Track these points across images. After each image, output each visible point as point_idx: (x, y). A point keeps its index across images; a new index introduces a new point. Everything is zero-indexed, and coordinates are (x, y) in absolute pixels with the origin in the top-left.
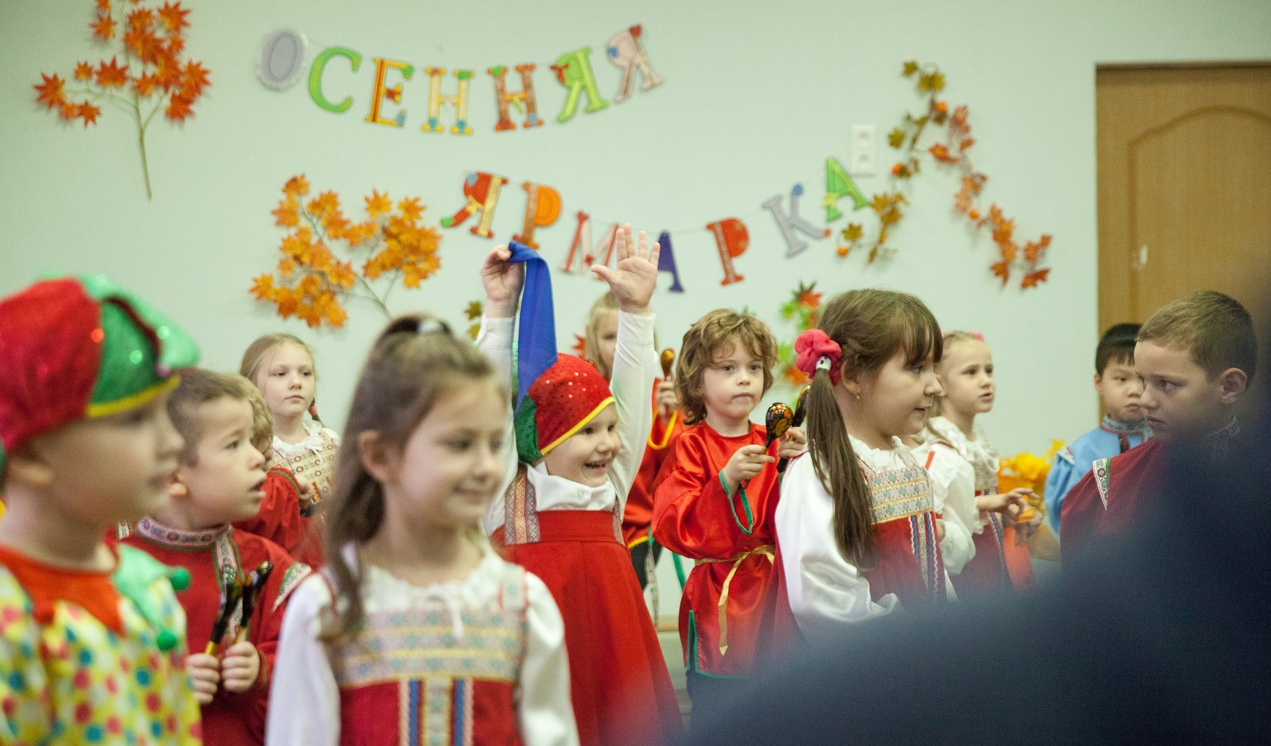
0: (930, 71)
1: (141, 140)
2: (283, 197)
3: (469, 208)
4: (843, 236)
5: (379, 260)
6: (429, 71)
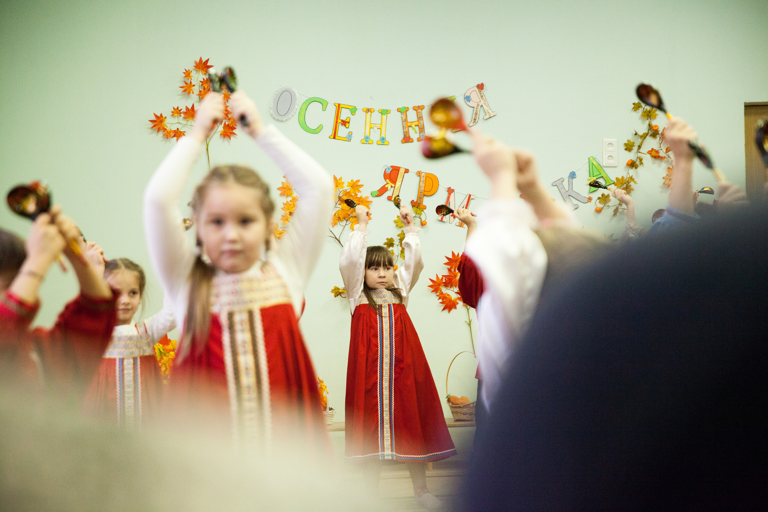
0: (648, 107)
3: (386, 186)
4: (598, 201)
5: (337, 215)
6: (365, 110)
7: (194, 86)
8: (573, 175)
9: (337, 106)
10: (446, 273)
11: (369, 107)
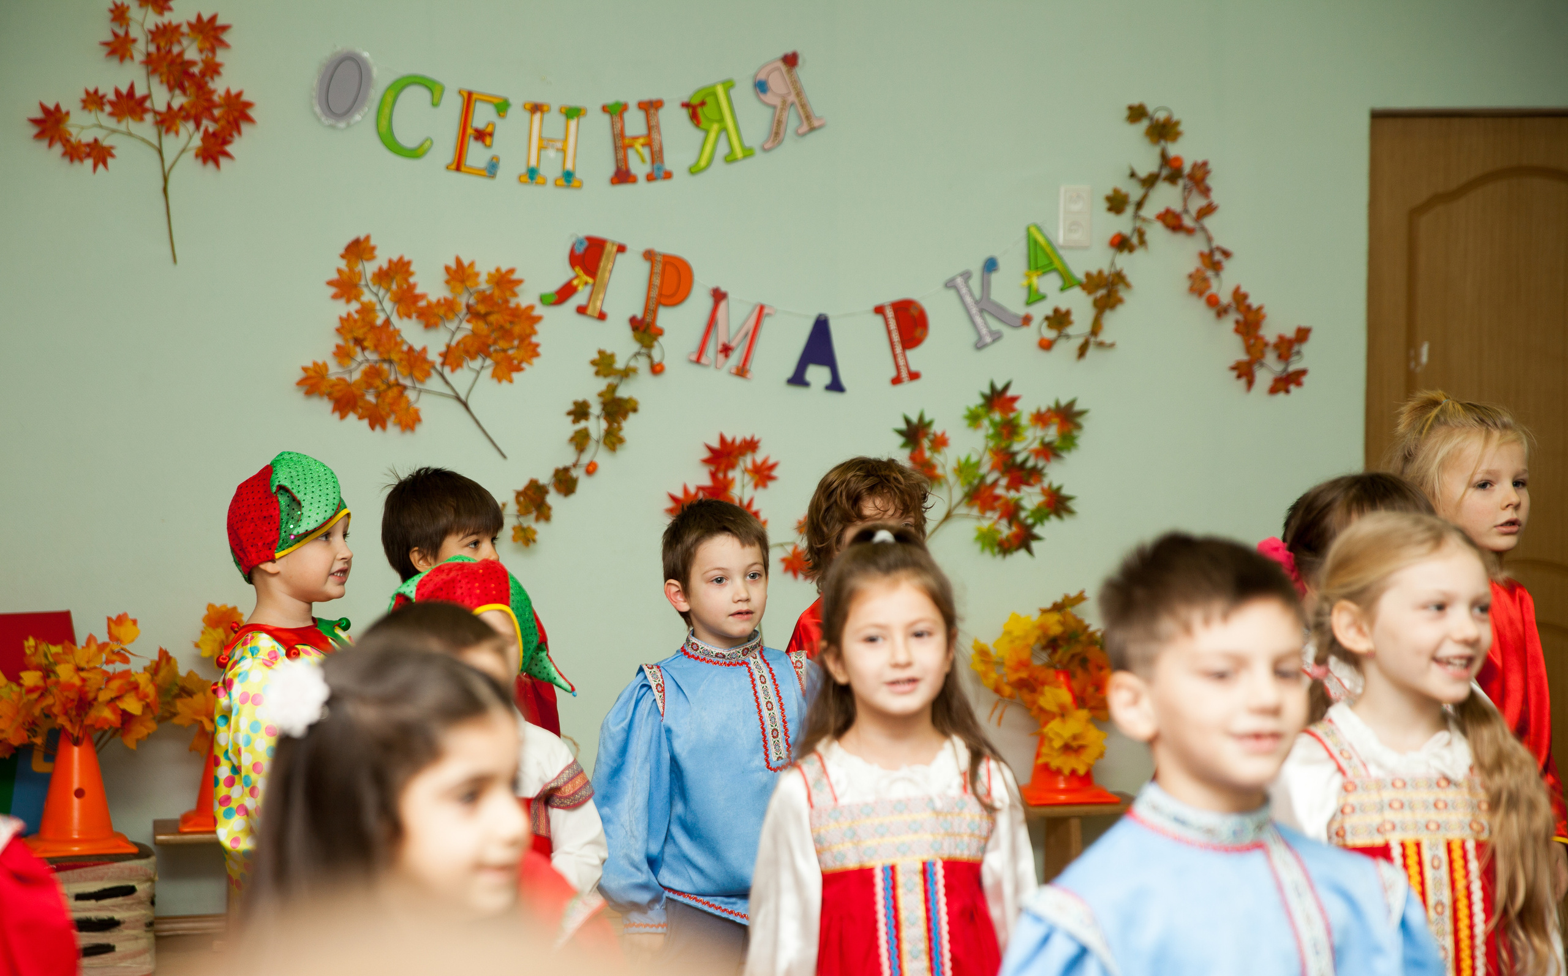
0: (1161, 116)
1: (165, 190)
2: (342, 264)
3: (575, 282)
4: (1045, 324)
5: (461, 346)
6: (528, 107)
7: (134, 41)
8: (991, 265)
9: (466, 95)
10: (707, 481)
11: (538, 100)
